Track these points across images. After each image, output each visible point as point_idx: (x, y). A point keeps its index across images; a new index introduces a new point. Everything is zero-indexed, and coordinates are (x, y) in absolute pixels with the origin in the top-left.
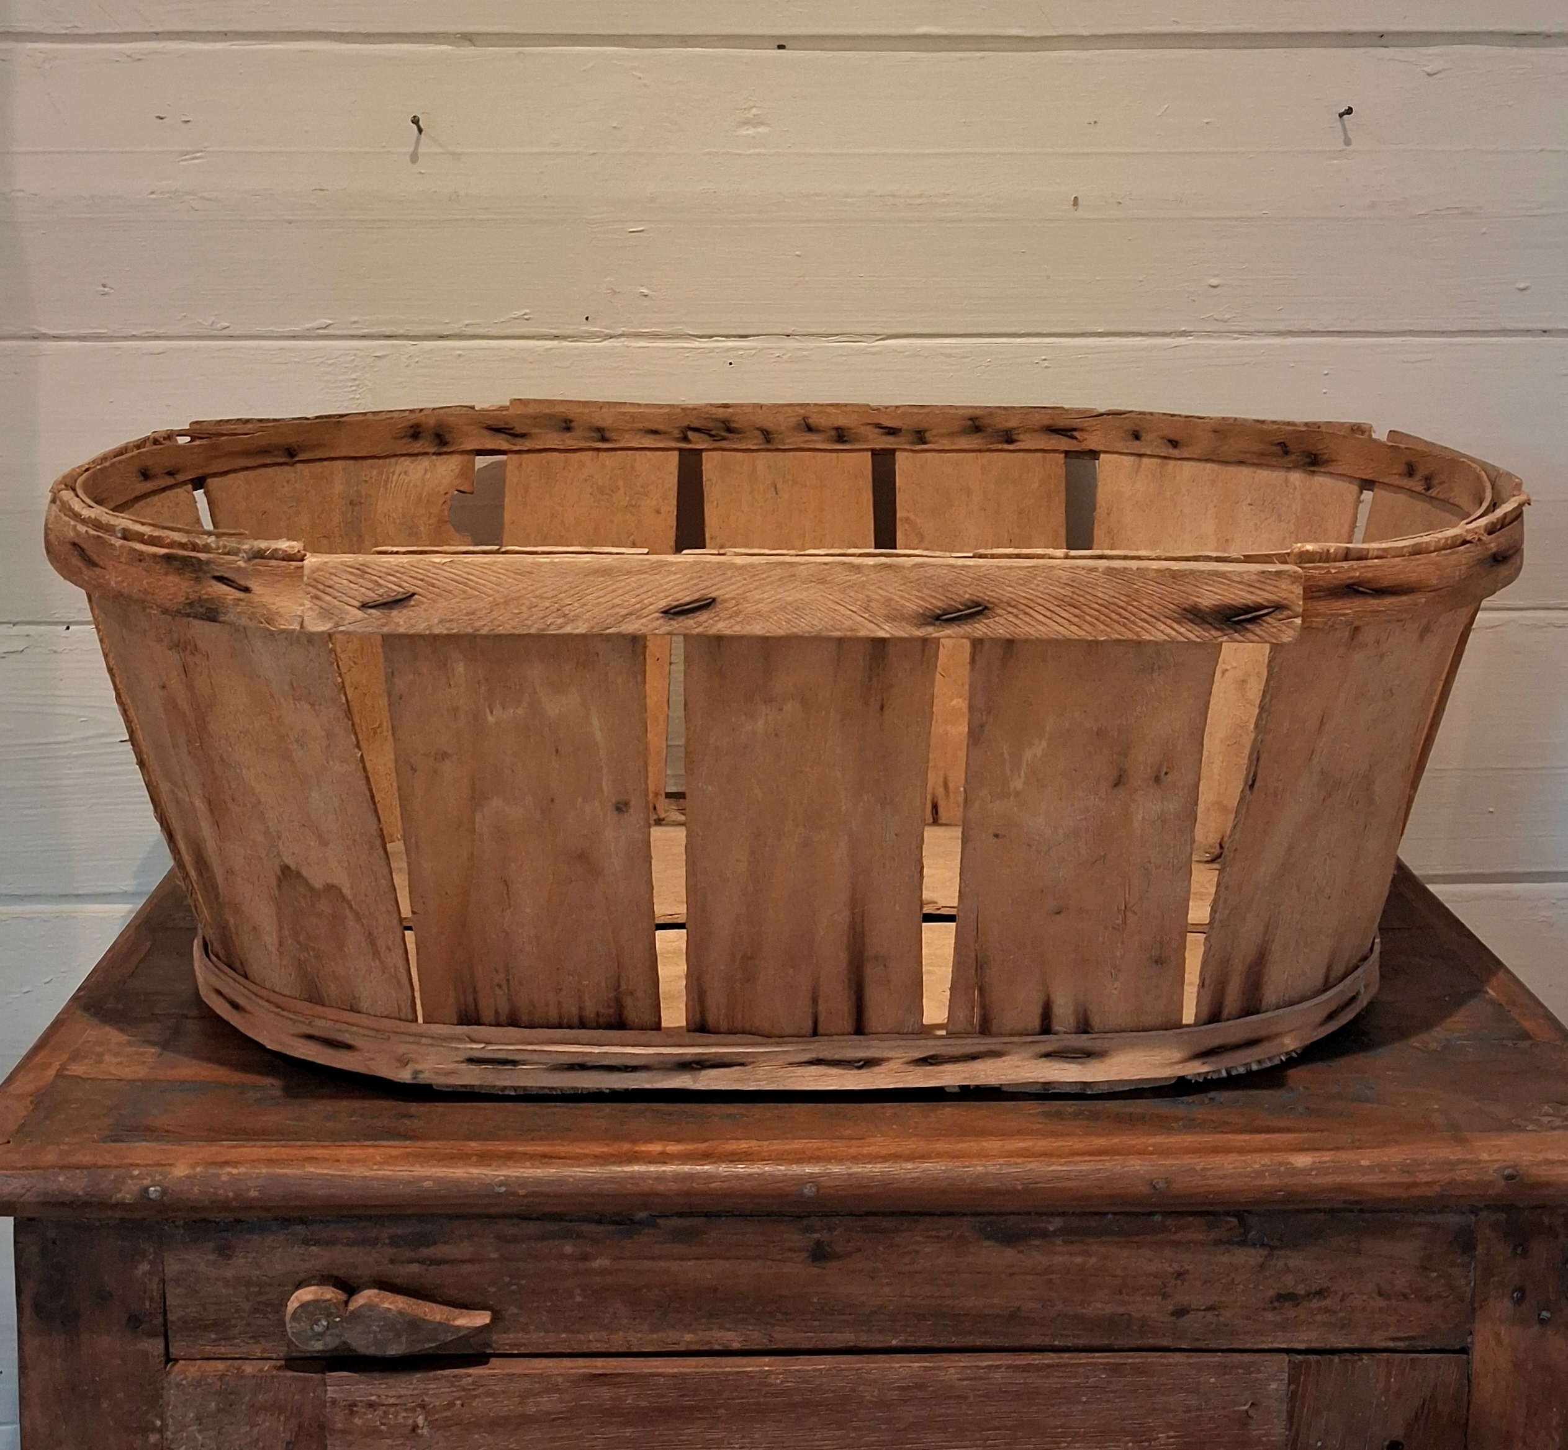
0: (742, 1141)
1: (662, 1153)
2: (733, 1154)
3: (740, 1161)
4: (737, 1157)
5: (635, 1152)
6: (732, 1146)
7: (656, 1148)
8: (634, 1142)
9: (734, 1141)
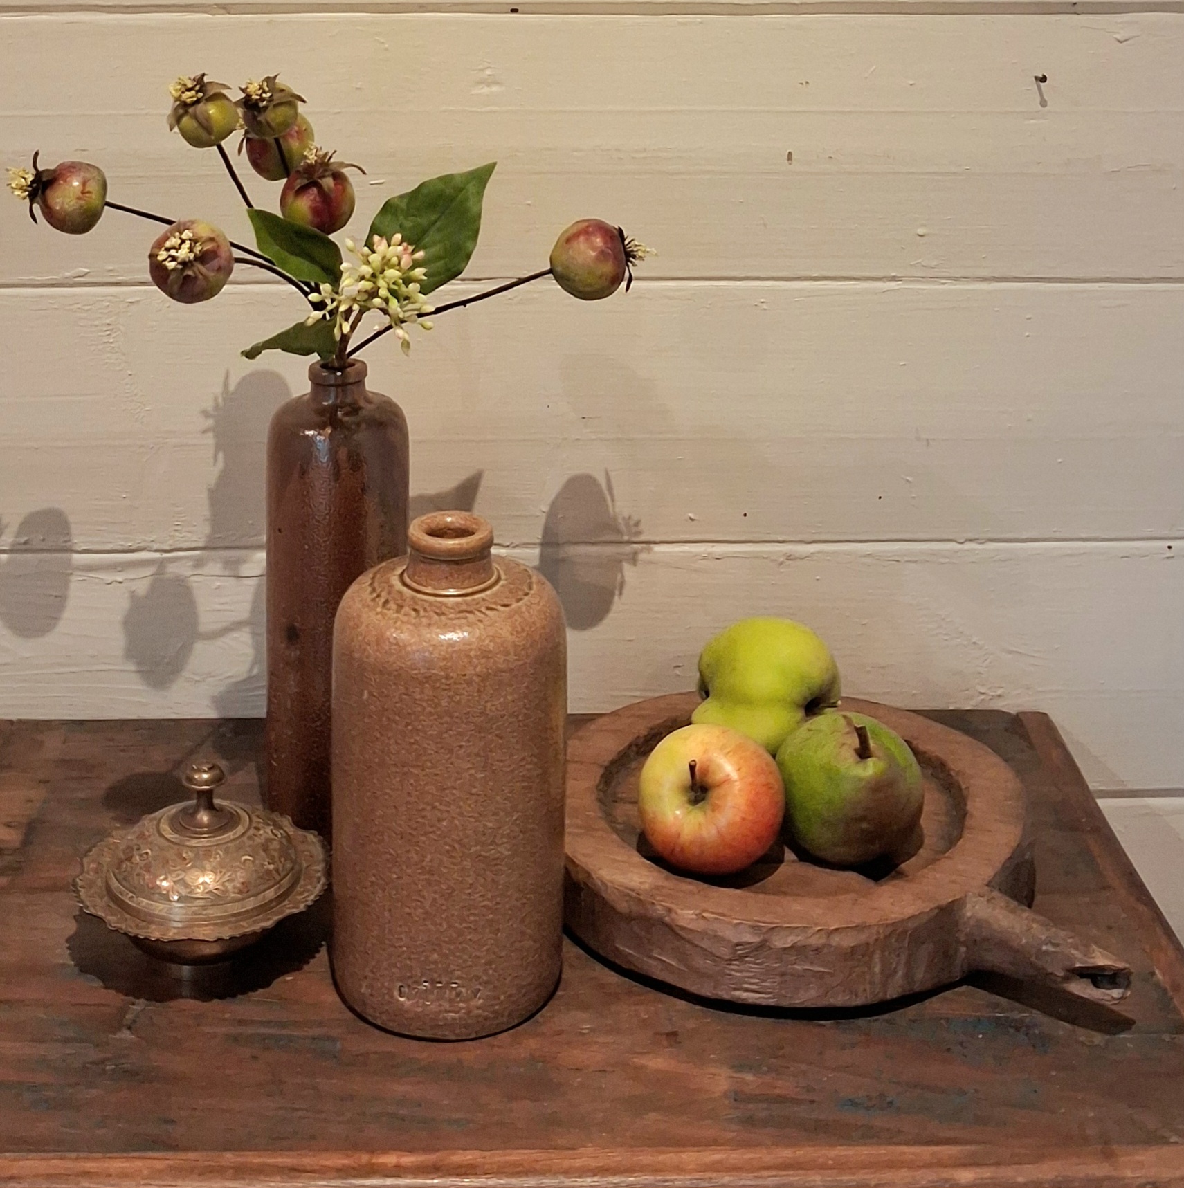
0: (468, 1152)
1: (398, 1166)
2: (460, 1166)
3: (466, 1175)
4: (463, 1171)
5: (374, 1164)
6: (459, 1157)
7: (390, 1159)
8: (372, 1152)
9: (461, 1152)
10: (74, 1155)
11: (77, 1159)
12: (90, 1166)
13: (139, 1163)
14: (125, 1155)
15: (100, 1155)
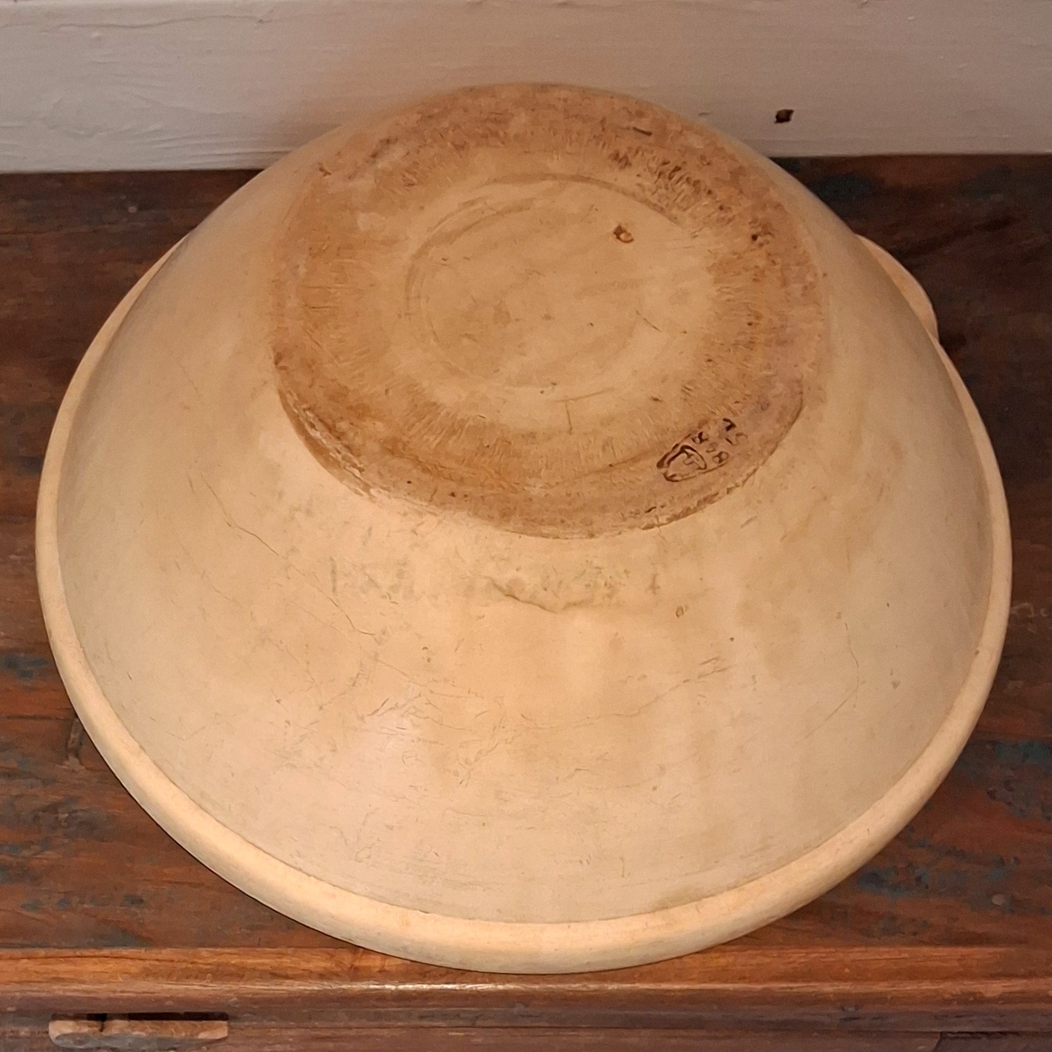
10: (42, 952)
11: (46, 957)
12: (62, 968)
13: (112, 965)
14: (97, 953)
15: (70, 953)
